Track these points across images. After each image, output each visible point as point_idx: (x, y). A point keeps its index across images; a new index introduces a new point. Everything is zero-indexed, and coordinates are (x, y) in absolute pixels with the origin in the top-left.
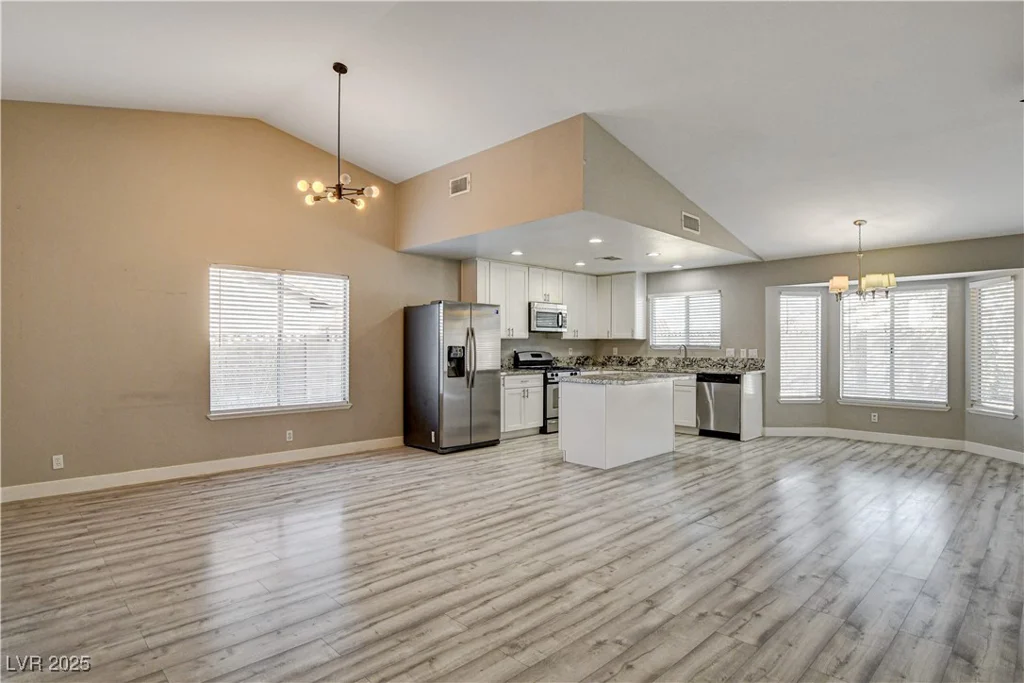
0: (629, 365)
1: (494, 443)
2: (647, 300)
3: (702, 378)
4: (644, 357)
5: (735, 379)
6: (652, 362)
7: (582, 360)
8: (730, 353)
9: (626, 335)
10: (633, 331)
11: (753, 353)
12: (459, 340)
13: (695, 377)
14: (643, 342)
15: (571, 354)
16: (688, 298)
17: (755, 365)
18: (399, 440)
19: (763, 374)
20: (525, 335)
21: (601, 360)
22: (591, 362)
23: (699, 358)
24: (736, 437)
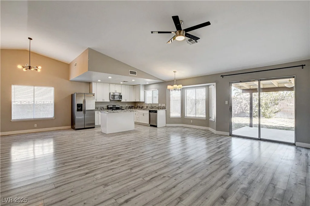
0: (141, 108)
1: (94, 127)
2: (145, 92)
3: (150, 111)
4: (144, 106)
5: (156, 112)
6: (145, 108)
7: (131, 107)
8: (160, 105)
9: (139, 101)
10: (140, 100)
11: (164, 105)
12: (81, 102)
13: (148, 111)
14: (143, 102)
15: (127, 105)
16: (153, 91)
17: (164, 108)
18: (70, 127)
19: (166, 110)
20: (109, 101)
21: (136, 107)
22: (134, 107)
23: (154, 106)
24: (156, 126)
